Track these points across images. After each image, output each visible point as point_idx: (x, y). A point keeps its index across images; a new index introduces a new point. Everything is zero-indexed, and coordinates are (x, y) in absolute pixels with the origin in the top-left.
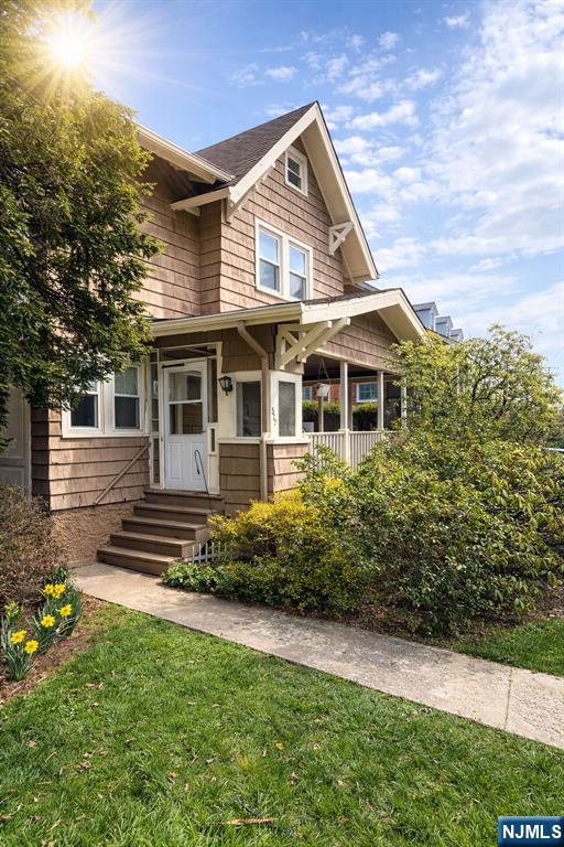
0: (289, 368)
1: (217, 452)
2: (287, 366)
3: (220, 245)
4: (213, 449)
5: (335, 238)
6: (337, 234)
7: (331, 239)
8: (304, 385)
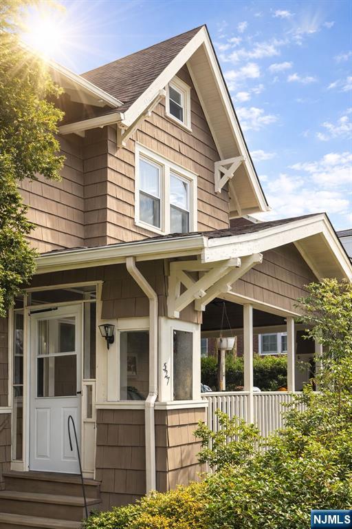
0: (185, 316)
1: (94, 419)
2: (181, 313)
3: (107, 177)
4: (89, 415)
5: (222, 175)
6: (224, 170)
7: (217, 175)
8: (202, 336)
